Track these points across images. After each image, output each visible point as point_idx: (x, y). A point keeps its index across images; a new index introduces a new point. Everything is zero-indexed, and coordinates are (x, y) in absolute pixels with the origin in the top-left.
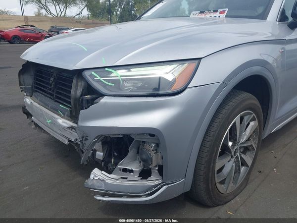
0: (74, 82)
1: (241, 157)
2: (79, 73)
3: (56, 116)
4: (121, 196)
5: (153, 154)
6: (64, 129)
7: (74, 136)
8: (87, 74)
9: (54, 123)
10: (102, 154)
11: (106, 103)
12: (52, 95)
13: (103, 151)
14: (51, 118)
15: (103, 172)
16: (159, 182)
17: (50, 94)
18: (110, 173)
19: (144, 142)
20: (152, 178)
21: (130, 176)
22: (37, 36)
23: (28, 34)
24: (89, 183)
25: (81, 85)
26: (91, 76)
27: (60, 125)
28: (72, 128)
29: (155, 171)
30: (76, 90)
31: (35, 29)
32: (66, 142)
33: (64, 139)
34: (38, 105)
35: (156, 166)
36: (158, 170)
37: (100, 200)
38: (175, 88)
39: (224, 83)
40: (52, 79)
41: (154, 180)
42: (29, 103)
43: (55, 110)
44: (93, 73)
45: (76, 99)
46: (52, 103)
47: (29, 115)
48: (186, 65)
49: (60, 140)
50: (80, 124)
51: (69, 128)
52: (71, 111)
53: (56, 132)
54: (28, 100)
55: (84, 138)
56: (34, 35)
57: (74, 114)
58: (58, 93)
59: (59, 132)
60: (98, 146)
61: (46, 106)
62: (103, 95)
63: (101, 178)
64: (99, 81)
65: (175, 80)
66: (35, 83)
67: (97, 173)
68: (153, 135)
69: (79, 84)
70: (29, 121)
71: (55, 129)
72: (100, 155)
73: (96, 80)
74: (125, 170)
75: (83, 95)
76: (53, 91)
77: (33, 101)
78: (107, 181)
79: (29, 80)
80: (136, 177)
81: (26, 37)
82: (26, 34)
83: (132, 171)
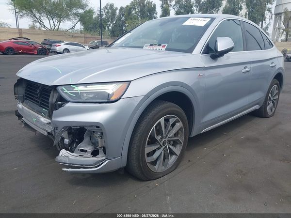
0: (52, 93)
1: (169, 148)
2: (55, 88)
3: (40, 116)
4: (79, 168)
5: (99, 139)
6: (44, 124)
7: (50, 129)
8: (59, 89)
9: (38, 121)
10: (68, 140)
11: (69, 106)
12: (38, 102)
13: (69, 138)
14: (36, 118)
15: (68, 152)
16: (104, 158)
17: (37, 101)
18: (73, 152)
19: (94, 132)
20: (99, 155)
21: (85, 154)
22: (31, 48)
23: (22, 46)
24: (58, 158)
25: (56, 95)
26: (62, 90)
27: (42, 122)
28: (49, 123)
29: (101, 151)
30: (53, 99)
31: (29, 42)
32: (46, 134)
33: (45, 132)
34: (27, 109)
35: (101, 148)
36: (103, 150)
37: (65, 171)
38: (113, 98)
39: (147, 96)
40: (38, 91)
41: (100, 157)
42: (21, 107)
43: (39, 113)
44: (63, 88)
45: (52, 104)
46: (37, 107)
47: (20, 116)
48: (121, 85)
49: (42, 133)
50: (53, 119)
51: (47, 123)
52: (49, 112)
53: (39, 127)
54: (20, 106)
55: (56, 128)
56: (27, 47)
57: (51, 114)
58: (42, 100)
59: (41, 127)
60: (65, 134)
61: (33, 110)
62: (68, 102)
63: (66, 155)
64: (66, 93)
65: (113, 94)
66: (26, 93)
67: (63, 152)
68: (99, 127)
69: (55, 95)
70: (19, 121)
71: (38, 125)
72: (67, 141)
73: (65, 92)
74: (82, 151)
75: (57, 101)
76: (39, 99)
77: (24, 107)
78: (70, 157)
79: (21, 91)
80: (89, 155)
81: (19, 49)
82: (19, 46)
83: (86, 151)
